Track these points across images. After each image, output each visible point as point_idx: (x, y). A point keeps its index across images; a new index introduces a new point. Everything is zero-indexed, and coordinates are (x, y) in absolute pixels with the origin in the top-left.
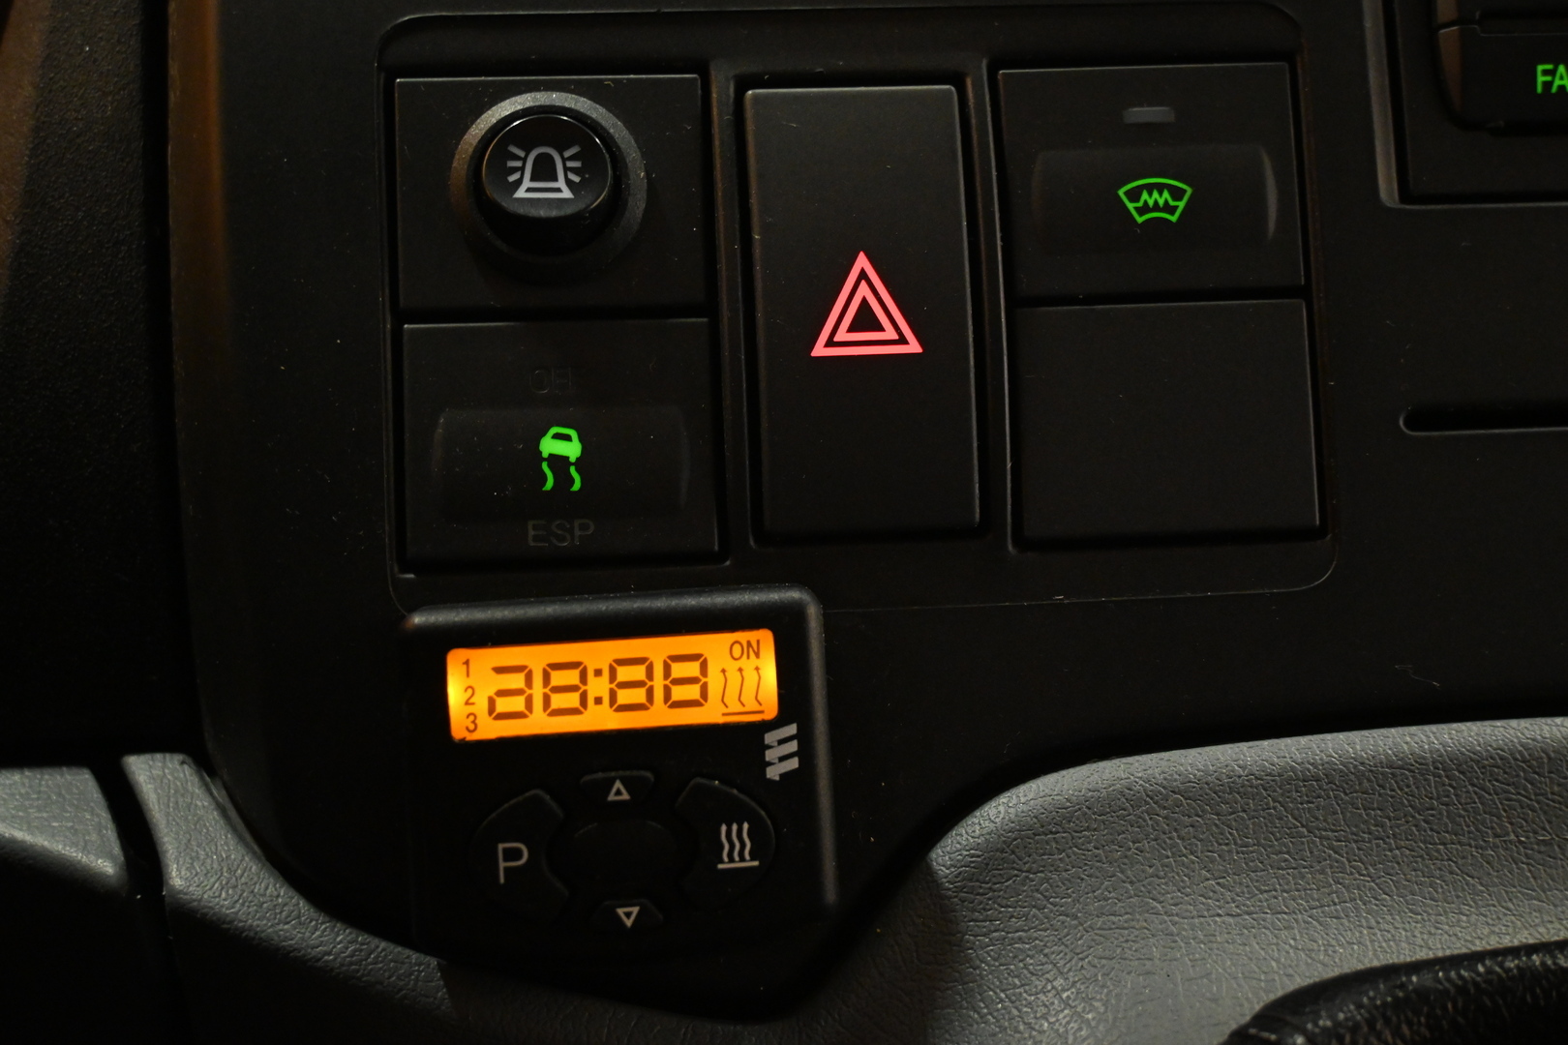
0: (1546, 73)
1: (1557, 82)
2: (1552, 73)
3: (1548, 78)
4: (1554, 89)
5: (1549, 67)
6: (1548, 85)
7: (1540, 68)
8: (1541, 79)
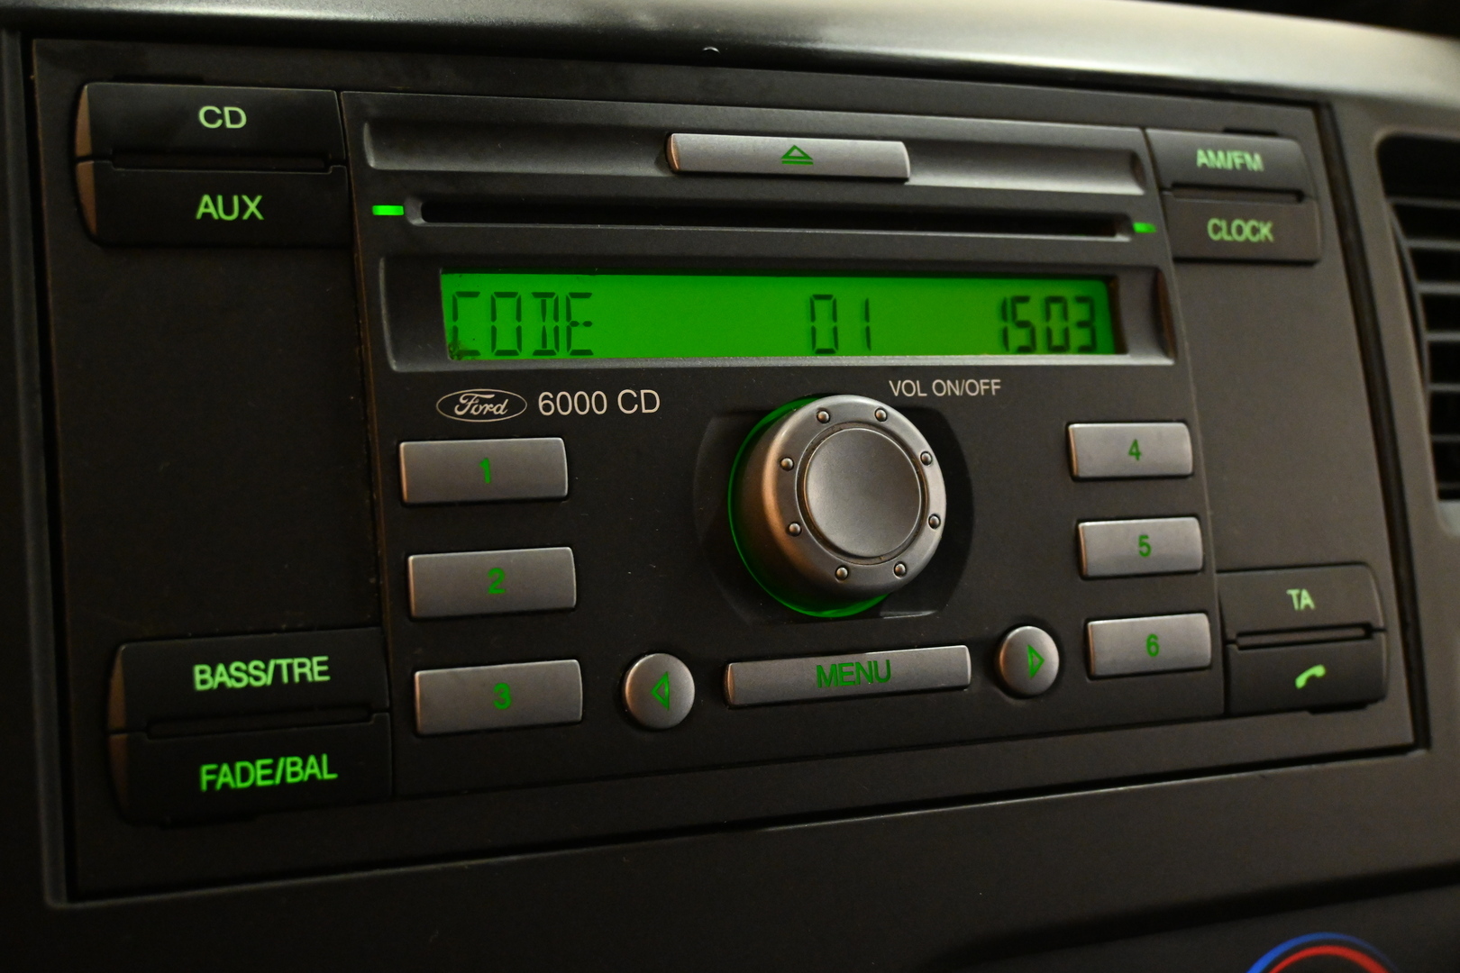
0: (209, 772)
1: (221, 780)
2: (216, 772)
3: (212, 777)
4: (219, 786)
5: (213, 767)
6: (211, 784)
7: (205, 768)
8: (205, 778)
